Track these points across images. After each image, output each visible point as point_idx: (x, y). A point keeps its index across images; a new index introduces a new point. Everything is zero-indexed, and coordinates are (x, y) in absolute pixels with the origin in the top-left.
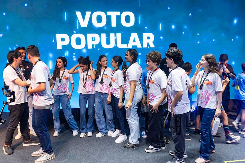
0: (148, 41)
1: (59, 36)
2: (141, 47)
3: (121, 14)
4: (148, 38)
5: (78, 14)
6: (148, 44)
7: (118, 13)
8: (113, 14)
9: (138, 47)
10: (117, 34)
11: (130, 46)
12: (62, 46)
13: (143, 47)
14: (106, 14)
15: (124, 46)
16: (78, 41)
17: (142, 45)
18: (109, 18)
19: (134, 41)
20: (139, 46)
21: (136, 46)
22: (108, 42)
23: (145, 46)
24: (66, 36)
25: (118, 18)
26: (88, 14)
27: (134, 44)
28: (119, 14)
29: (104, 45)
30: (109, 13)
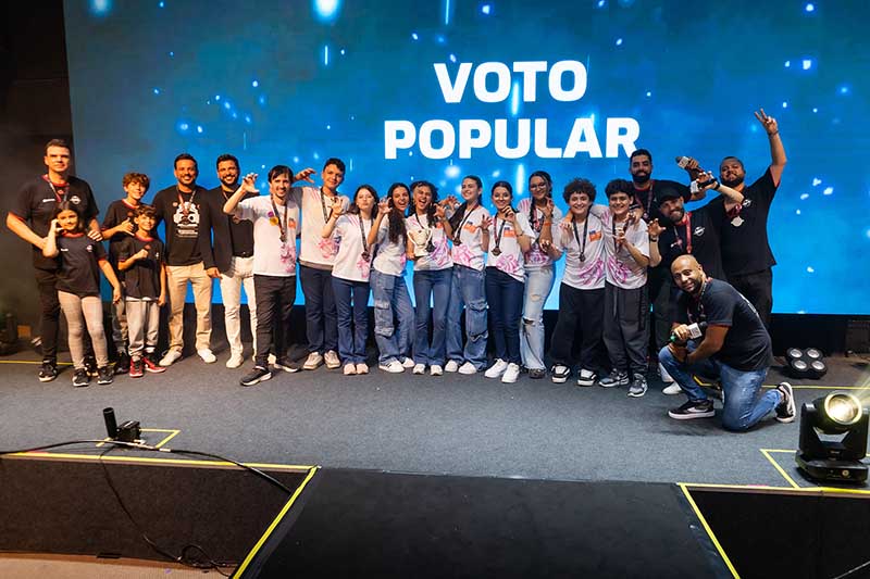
0: (622, 140)
1: (391, 127)
2: (600, 155)
3: (549, 67)
5: (441, 70)
6: (621, 148)
7: (542, 66)
8: (530, 69)
9: (592, 156)
10: (538, 122)
11: (570, 153)
12: (399, 151)
13: (607, 156)
14: (510, 67)
15: (555, 153)
17: (603, 151)
19: (583, 138)
20: (596, 153)
21: (587, 153)
22: (512, 141)
23: (612, 153)
24: (407, 126)
25: (542, 79)
26: (465, 68)
27: (583, 147)
28: (545, 69)
29: (503, 150)
30: (518, 66)
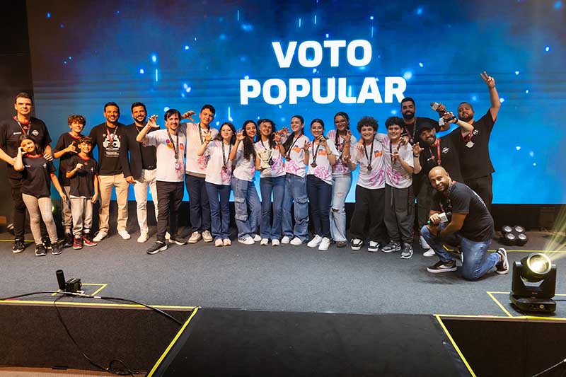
0: (395, 91)
1: (245, 83)
2: (381, 102)
3: (347, 44)
4: (395, 86)
6: (394, 97)
7: (342, 43)
8: (335, 45)
11: (361, 100)
12: (250, 99)
13: (386, 102)
16: (274, 92)
17: (383, 98)
18: (327, 52)
19: (370, 91)
20: (378, 100)
21: (373, 100)
22: (324, 93)
23: (389, 100)
24: (255, 83)
25: (343, 52)
27: (370, 96)
29: (317, 98)
30: (327, 44)
